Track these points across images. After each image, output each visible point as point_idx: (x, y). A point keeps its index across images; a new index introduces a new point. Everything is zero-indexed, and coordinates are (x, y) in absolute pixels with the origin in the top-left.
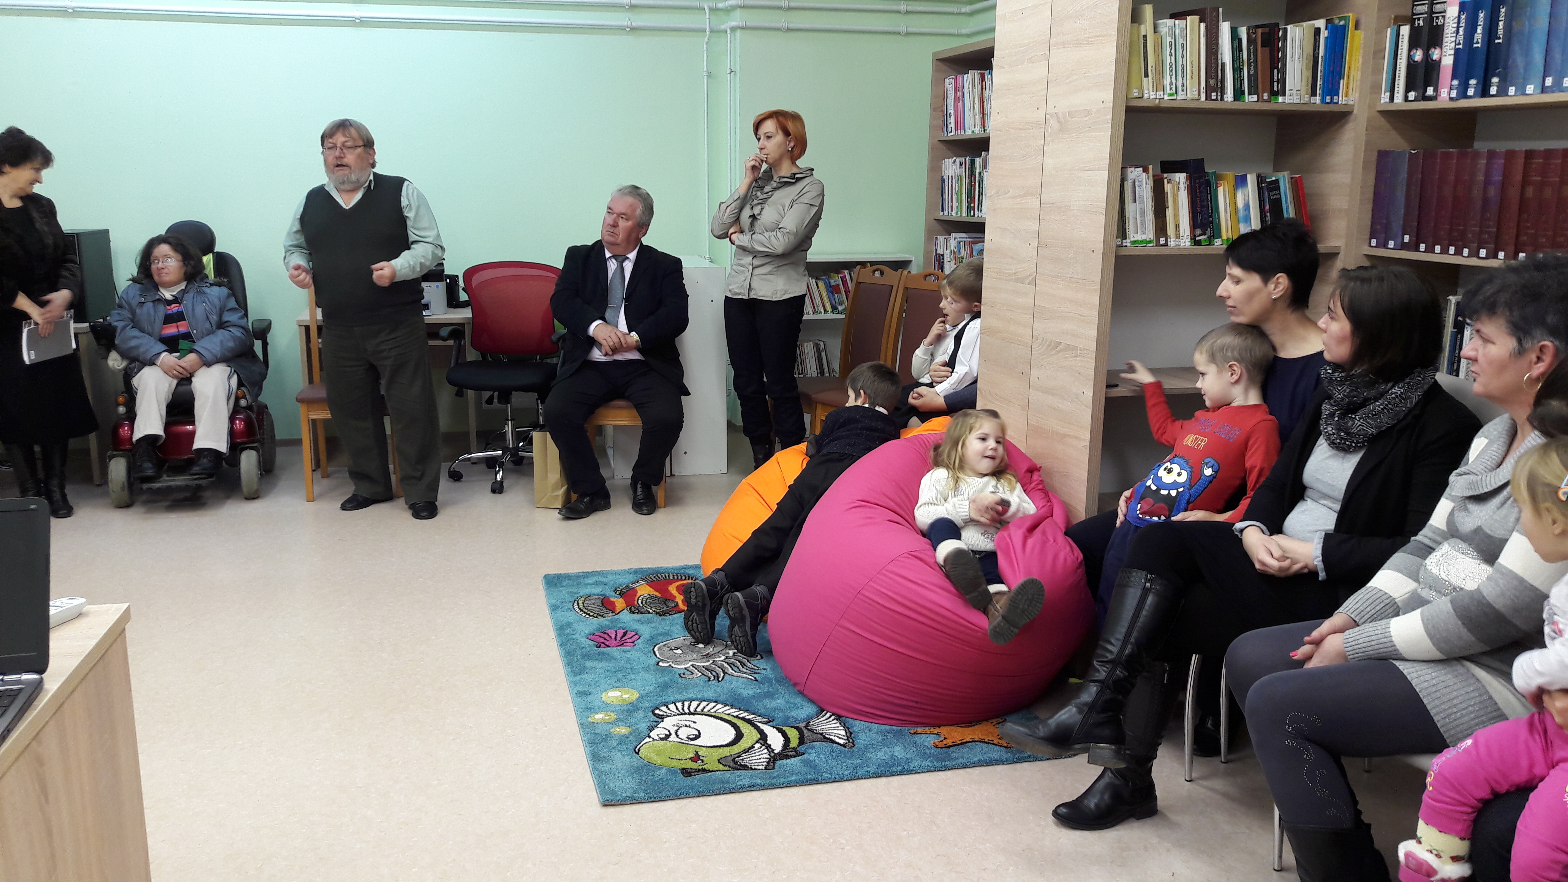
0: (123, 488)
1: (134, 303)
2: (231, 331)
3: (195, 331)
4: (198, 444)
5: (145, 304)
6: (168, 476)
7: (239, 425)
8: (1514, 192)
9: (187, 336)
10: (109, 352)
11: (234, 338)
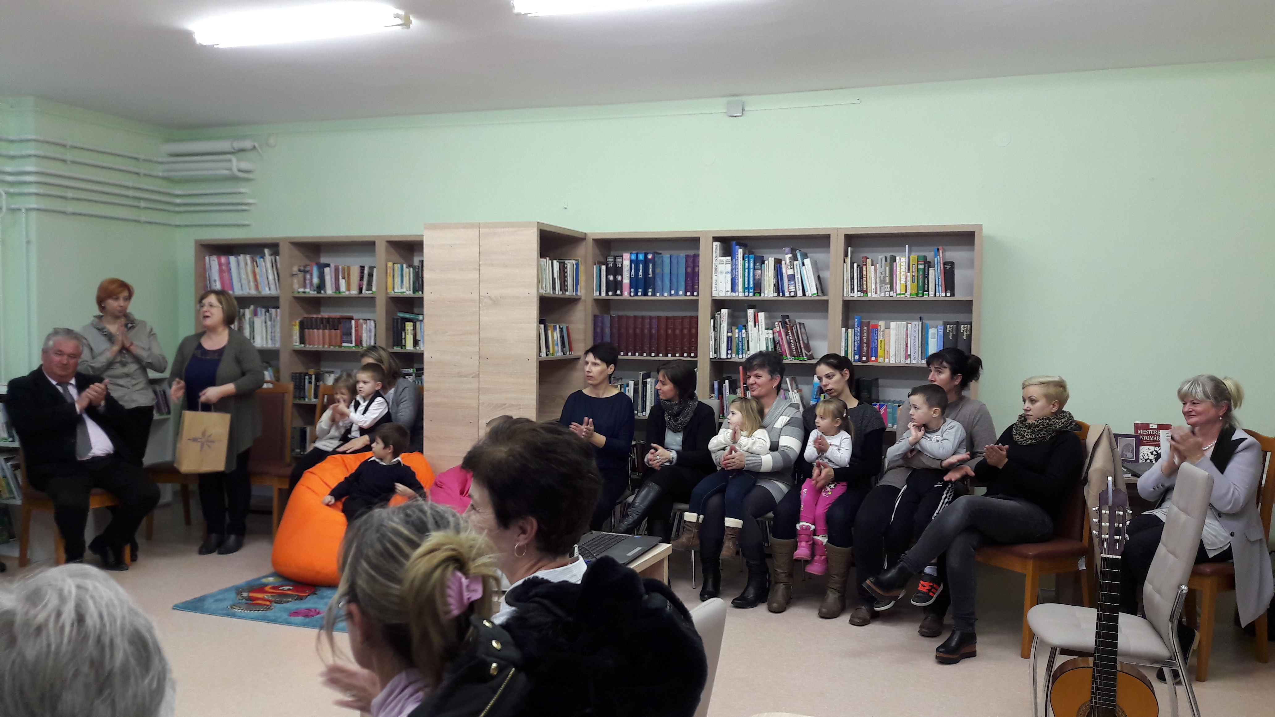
8: (662, 332)
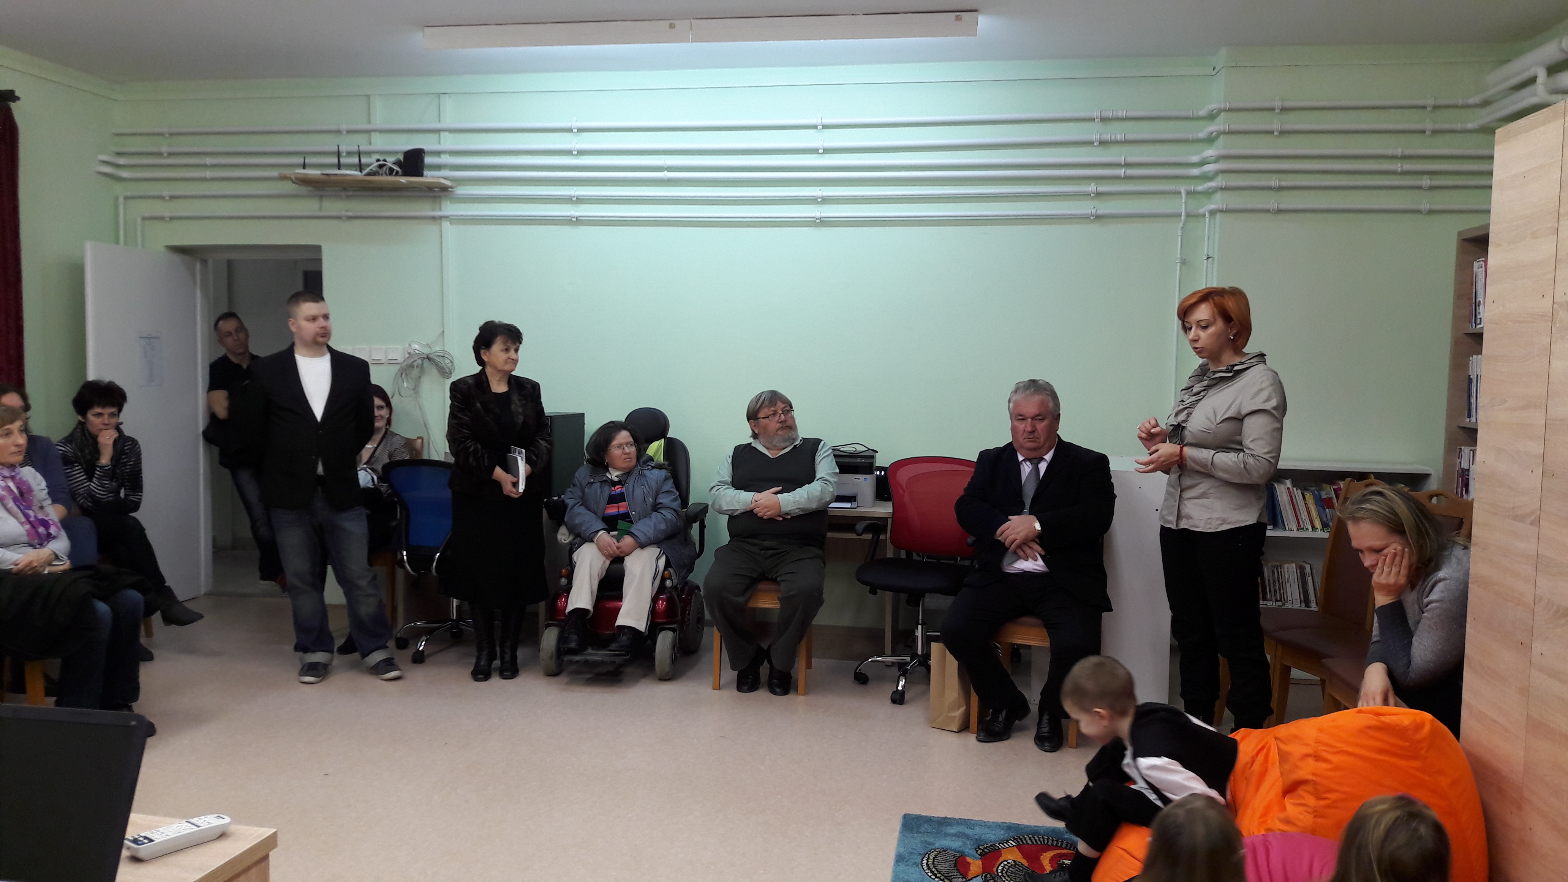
0: (551, 657)
1: (584, 483)
2: (662, 514)
3: (633, 513)
4: (621, 621)
5: (594, 484)
6: (593, 649)
7: (661, 605)
9: (626, 517)
10: (559, 526)
11: (666, 520)
